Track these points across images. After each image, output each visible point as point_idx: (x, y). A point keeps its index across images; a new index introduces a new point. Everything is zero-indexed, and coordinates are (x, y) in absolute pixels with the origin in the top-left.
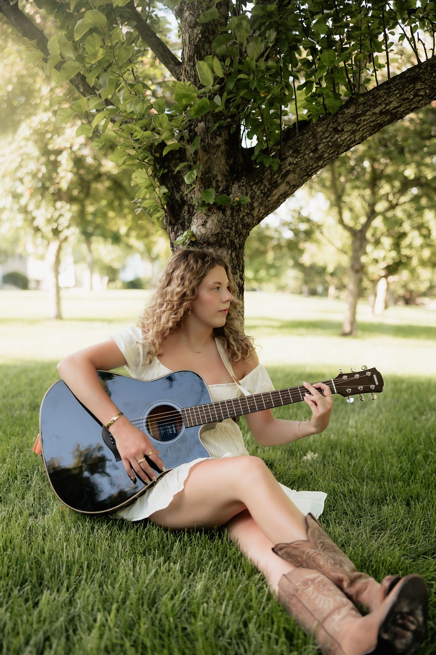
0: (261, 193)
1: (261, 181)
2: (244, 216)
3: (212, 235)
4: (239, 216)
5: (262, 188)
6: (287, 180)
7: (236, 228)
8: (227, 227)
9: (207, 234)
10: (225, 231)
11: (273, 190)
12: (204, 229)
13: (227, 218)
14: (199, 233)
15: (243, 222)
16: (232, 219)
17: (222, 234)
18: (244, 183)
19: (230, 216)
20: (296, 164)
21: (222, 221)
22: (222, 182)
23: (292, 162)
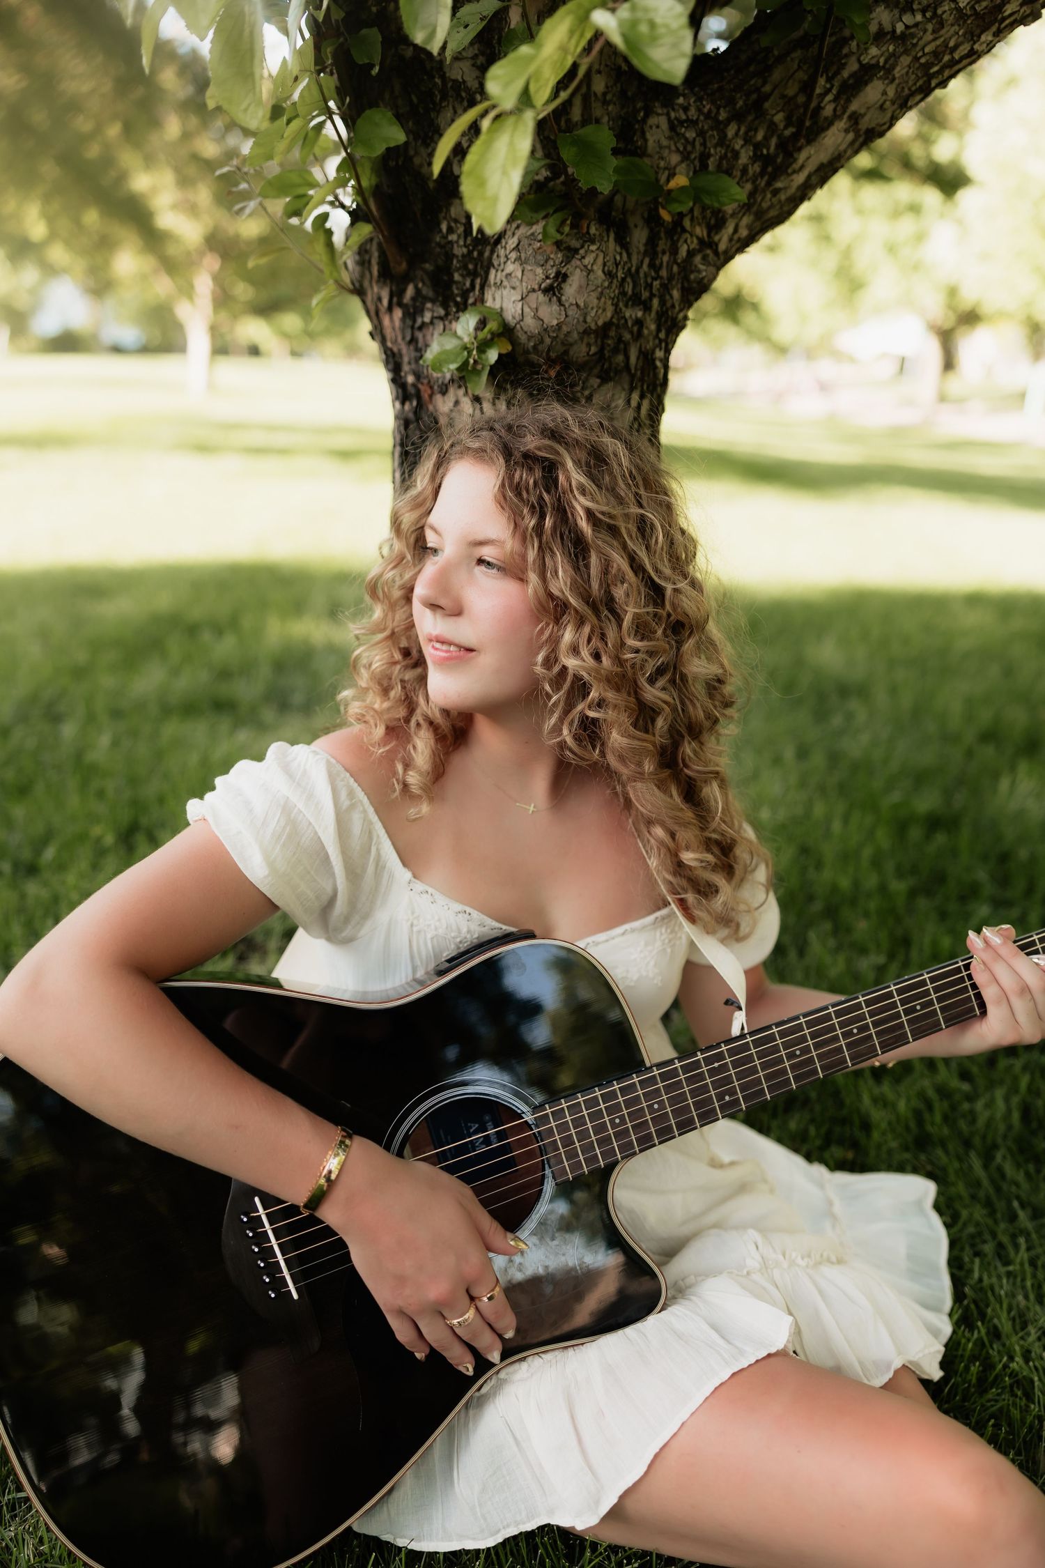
0: (755, 158)
1: (757, 108)
2: (691, 254)
3: (587, 332)
4: (674, 251)
5: (760, 136)
6: (854, 106)
7: (663, 302)
8: (636, 300)
9: (565, 329)
10: (627, 315)
11: (800, 149)
12: (555, 307)
13: (634, 262)
14: (530, 323)
15: (686, 278)
16: (651, 265)
17: (618, 327)
18: (693, 113)
19: (645, 253)
20: (903, 37)
21: (620, 275)
22: (605, 103)
23: (888, 28)
